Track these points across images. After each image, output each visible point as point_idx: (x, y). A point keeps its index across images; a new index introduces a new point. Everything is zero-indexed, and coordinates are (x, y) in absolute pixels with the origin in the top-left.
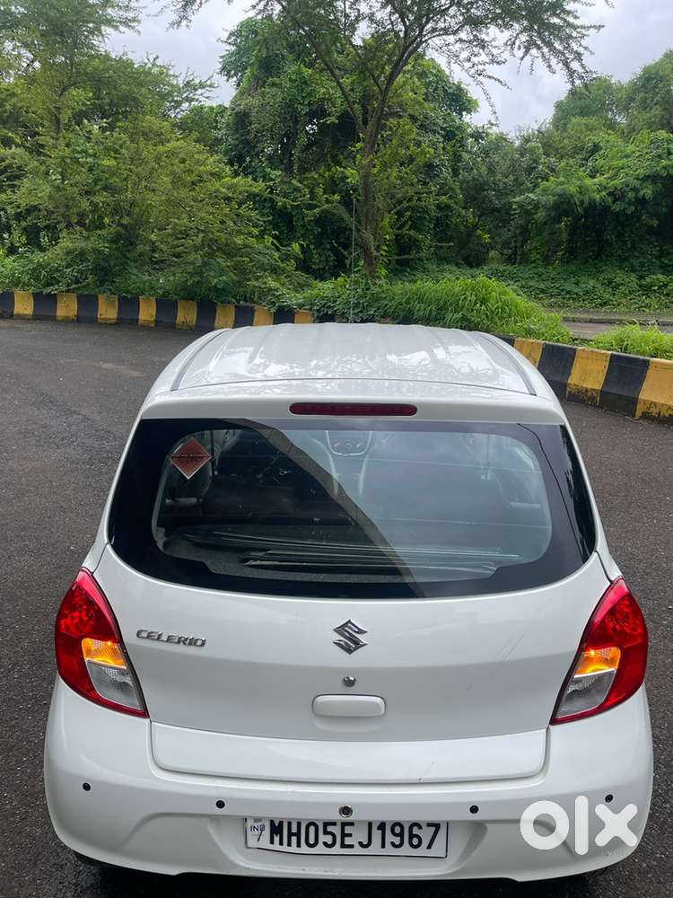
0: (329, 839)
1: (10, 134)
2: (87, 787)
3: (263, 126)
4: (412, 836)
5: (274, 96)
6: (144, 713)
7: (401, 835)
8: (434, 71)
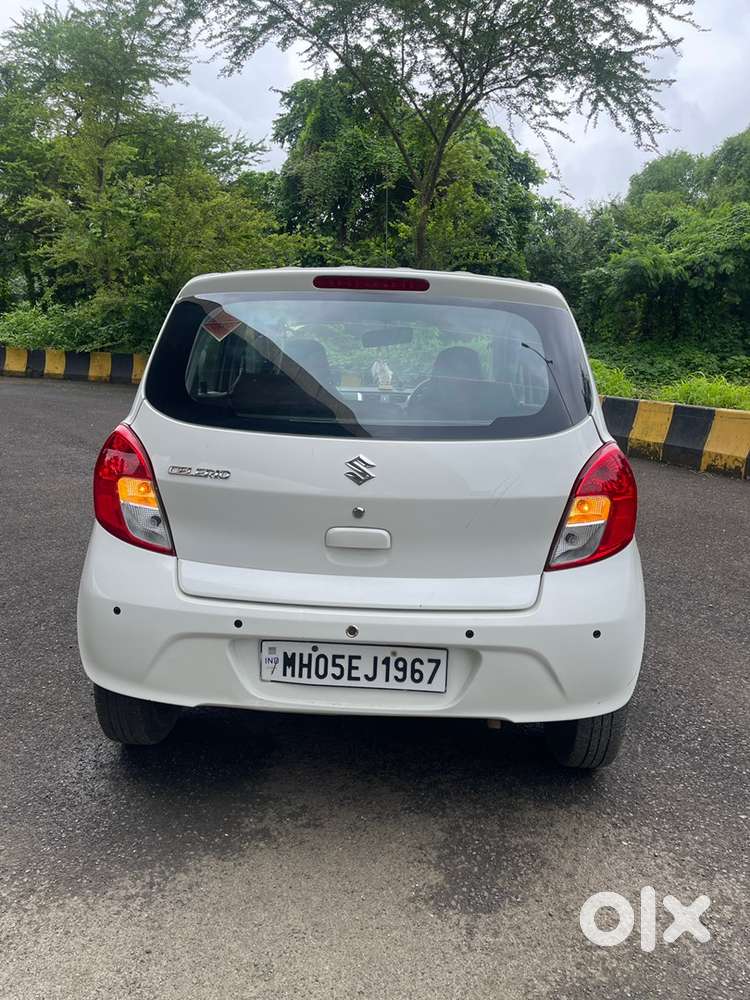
0: (337, 671)
1: (50, 191)
2: (117, 611)
3: (316, 190)
4: (414, 671)
5: (328, 160)
6: (172, 552)
7: (404, 670)
8: (500, 139)
